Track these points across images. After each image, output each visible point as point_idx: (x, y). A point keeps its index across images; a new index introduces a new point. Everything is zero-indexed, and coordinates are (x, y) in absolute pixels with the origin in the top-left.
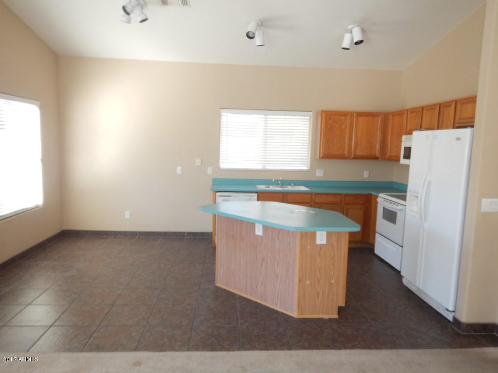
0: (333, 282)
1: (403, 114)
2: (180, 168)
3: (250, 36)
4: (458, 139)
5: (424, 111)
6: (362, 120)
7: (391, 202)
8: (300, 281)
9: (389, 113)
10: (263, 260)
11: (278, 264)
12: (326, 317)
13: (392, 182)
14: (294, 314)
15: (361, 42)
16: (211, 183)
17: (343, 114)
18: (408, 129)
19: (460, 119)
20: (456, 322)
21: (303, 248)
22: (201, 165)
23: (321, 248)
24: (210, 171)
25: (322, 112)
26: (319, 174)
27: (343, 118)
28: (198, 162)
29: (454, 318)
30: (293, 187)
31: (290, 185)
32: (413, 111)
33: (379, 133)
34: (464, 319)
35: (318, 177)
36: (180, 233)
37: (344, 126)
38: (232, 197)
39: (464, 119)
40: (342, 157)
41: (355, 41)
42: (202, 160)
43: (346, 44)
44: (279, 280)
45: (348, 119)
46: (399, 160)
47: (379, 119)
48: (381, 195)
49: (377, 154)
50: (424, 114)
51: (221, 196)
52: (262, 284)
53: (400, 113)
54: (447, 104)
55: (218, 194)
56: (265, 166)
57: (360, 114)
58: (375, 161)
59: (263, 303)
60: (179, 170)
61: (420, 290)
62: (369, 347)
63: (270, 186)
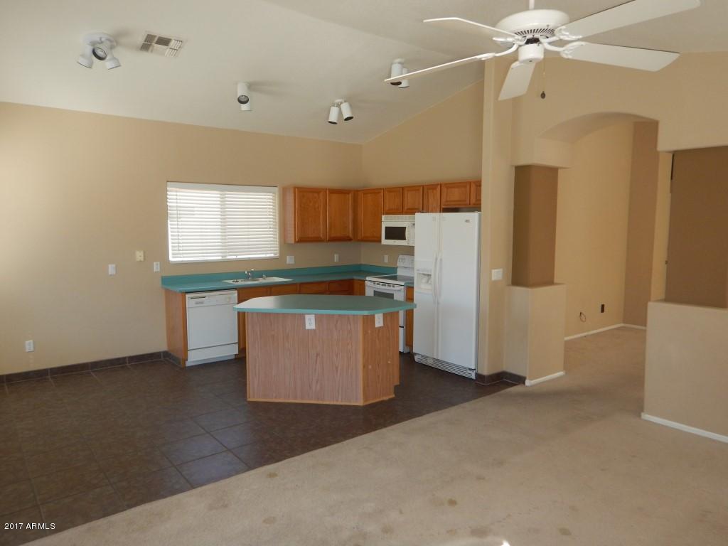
0: (389, 362)
1: (379, 193)
2: (114, 266)
3: (243, 101)
4: (467, 221)
5: (406, 192)
6: (335, 196)
7: (384, 284)
8: (364, 367)
9: (358, 191)
10: (317, 355)
11: (337, 356)
12: (386, 398)
13: (361, 265)
14: (360, 402)
15: (351, 118)
16: (160, 283)
17: (315, 191)
18: (387, 209)
19: (447, 201)
20: (479, 376)
21: (365, 333)
22: (145, 259)
23: (379, 331)
24: (156, 267)
25: (295, 188)
26: (290, 260)
27: (316, 195)
28: (139, 255)
29: (477, 374)
30: (264, 279)
31: (262, 277)
32: (391, 190)
33: (350, 212)
34: (485, 371)
35: (289, 265)
36: (118, 359)
37: (317, 206)
38: (207, 298)
39: (454, 201)
40: (317, 240)
41: (345, 117)
42: (144, 253)
43: (333, 118)
44: (339, 374)
45: (321, 194)
46: (380, 241)
47: (350, 196)
48: (367, 278)
49: (351, 236)
50: (406, 195)
51: (192, 298)
52: (317, 382)
53: (375, 192)
54: (432, 187)
55: (187, 296)
56: (225, 256)
57: (333, 191)
58: (349, 243)
59: (320, 402)
60: (111, 269)
61: (438, 360)
62: (437, 409)
63: (240, 280)
